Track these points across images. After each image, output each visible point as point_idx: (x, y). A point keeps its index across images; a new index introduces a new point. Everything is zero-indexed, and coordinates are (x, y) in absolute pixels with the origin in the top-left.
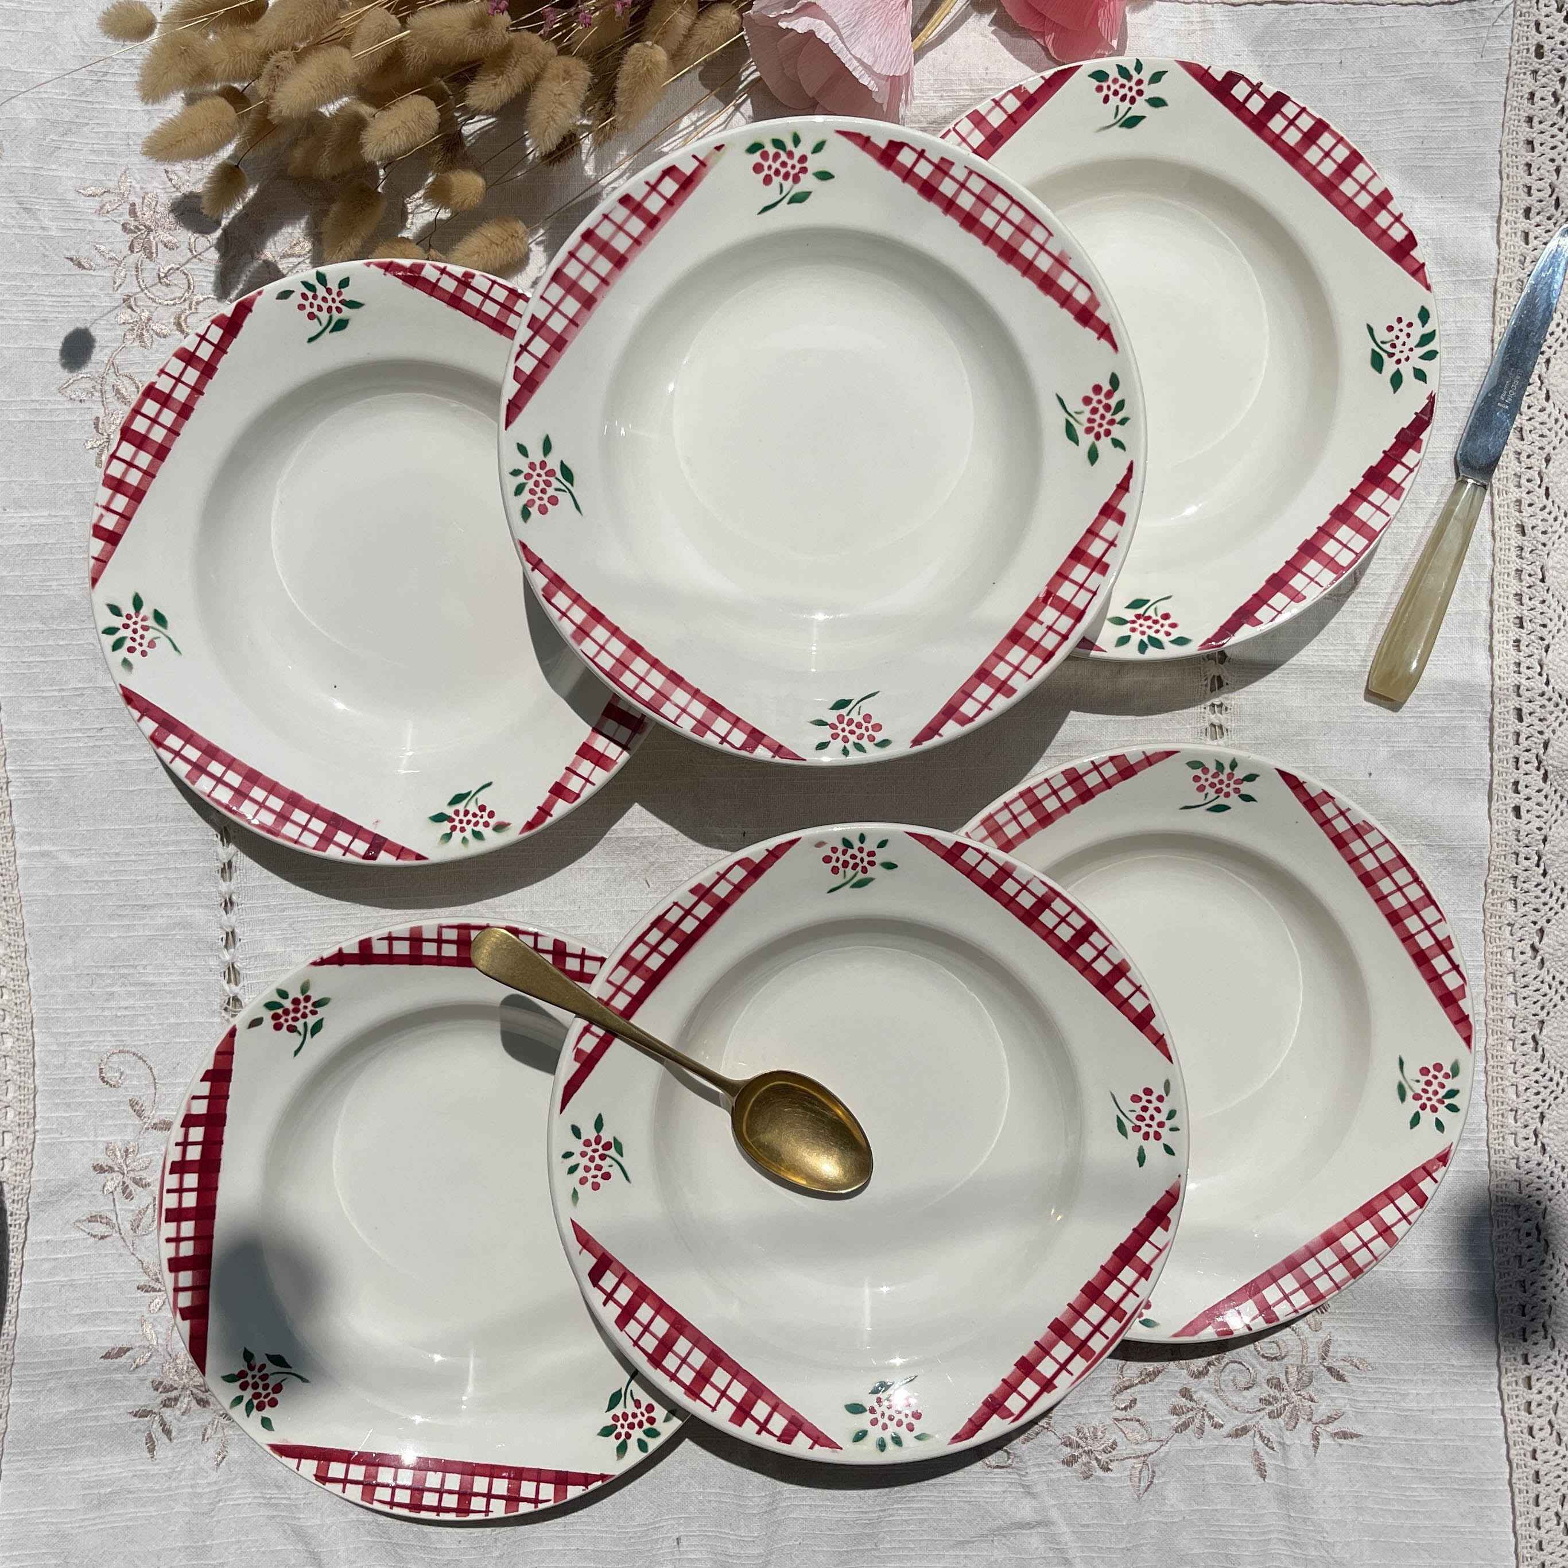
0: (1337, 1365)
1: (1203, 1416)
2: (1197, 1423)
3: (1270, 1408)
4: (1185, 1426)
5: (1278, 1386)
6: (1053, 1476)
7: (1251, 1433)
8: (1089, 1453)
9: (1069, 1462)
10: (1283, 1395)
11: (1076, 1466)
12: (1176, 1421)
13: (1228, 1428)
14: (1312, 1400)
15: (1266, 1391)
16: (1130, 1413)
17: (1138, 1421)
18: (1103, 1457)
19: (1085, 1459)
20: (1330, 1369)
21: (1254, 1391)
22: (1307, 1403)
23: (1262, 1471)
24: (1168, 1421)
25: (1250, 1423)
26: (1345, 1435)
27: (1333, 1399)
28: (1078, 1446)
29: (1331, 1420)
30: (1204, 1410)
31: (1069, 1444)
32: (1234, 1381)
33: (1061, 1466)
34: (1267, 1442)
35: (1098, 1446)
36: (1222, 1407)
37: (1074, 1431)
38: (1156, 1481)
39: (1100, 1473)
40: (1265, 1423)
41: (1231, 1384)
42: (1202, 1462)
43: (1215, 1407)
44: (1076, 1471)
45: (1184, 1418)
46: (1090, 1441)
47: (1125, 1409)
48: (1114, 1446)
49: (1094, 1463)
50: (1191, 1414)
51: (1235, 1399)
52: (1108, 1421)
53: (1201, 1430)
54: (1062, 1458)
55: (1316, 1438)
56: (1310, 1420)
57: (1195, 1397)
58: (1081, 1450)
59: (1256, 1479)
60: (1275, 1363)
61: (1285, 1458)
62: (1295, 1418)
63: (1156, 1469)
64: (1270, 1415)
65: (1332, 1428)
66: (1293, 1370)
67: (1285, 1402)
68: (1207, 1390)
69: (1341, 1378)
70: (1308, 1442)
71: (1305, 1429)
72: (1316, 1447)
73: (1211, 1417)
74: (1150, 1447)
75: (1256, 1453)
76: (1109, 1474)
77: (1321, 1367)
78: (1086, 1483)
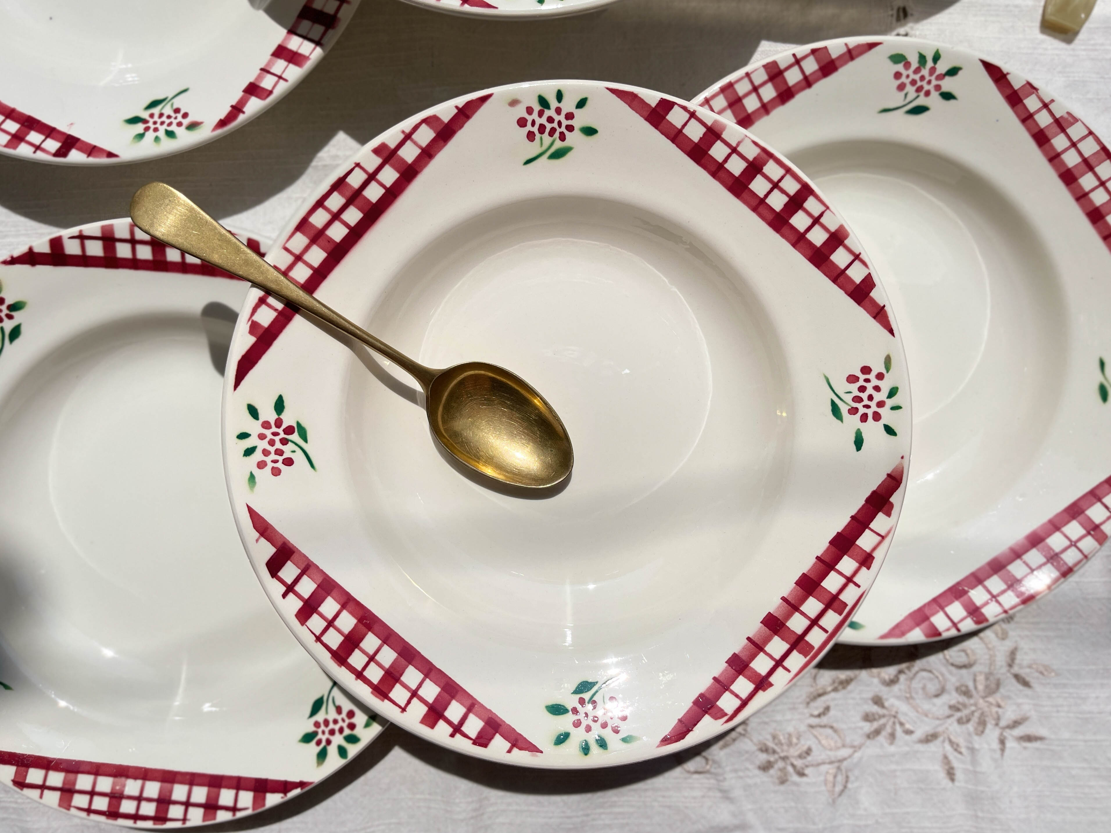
0: (1023, 672)
1: (894, 723)
2: (888, 729)
3: (958, 715)
4: (877, 732)
5: (966, 693)
6: (750, 781)
7: (941, 739)
8: (784, 759)
9: (766, 767)
10: (972, 701)
11: (772, 772)
12: (868, 727)
13: (920, 733)
14: (999, 706)
15: (953, 698)
16: (824, 720)
17: (832, 727)
18: (799, 763)
19: (780, 764)
20: (1017, 677)
21: (944, 699)
22: (995, 709)
23: (951, 774)
24: (861, 728)
25: (940, 729)
26: (1029, 738)
27: (1019, 705)
28: (774, 752)
29: (1016, 724)
30: (895, 717)
31: (765, 749)
32: (924, 688)
33: (757, 772)
34: (956, 747)
35: (793, 752)
36: (913, 714)
37: (769, 737)
38: (850, 785)
39: (795, 778)
40: (953, 727)
41: (920, 692)
42: (893, 767)
43: (906, 714)
44: (772, 776)
45: (876, 725)
46: (785, 747)
47: (819, 716)
48: (808, 752)
49: (790, 769)
50: (882, 721)
51: (926, 706)
52: (803, 728)
53: (892, 736)
54: (758, 763)
55: (1002, 742)
56: (997, 725)
57: (886, 704)
58: (776, 756)
59: (946, 782)
60: (964, 671)
61: (974, 762)
62: (982, 723)
63: (850, 774)
64: (960, 721)
65: (1019, 731)
66: (981, 678)
67: (973, 708)
68: (898, 698)
69: (1026, 684)
70: (996, 745)
71: (992, 734)
72: (1003, 750)
73: (902, 724)
74: (844, 753)
75: (946, 757)
76: (804, 779)
77: (1009, 675)
78: (782, 788)
